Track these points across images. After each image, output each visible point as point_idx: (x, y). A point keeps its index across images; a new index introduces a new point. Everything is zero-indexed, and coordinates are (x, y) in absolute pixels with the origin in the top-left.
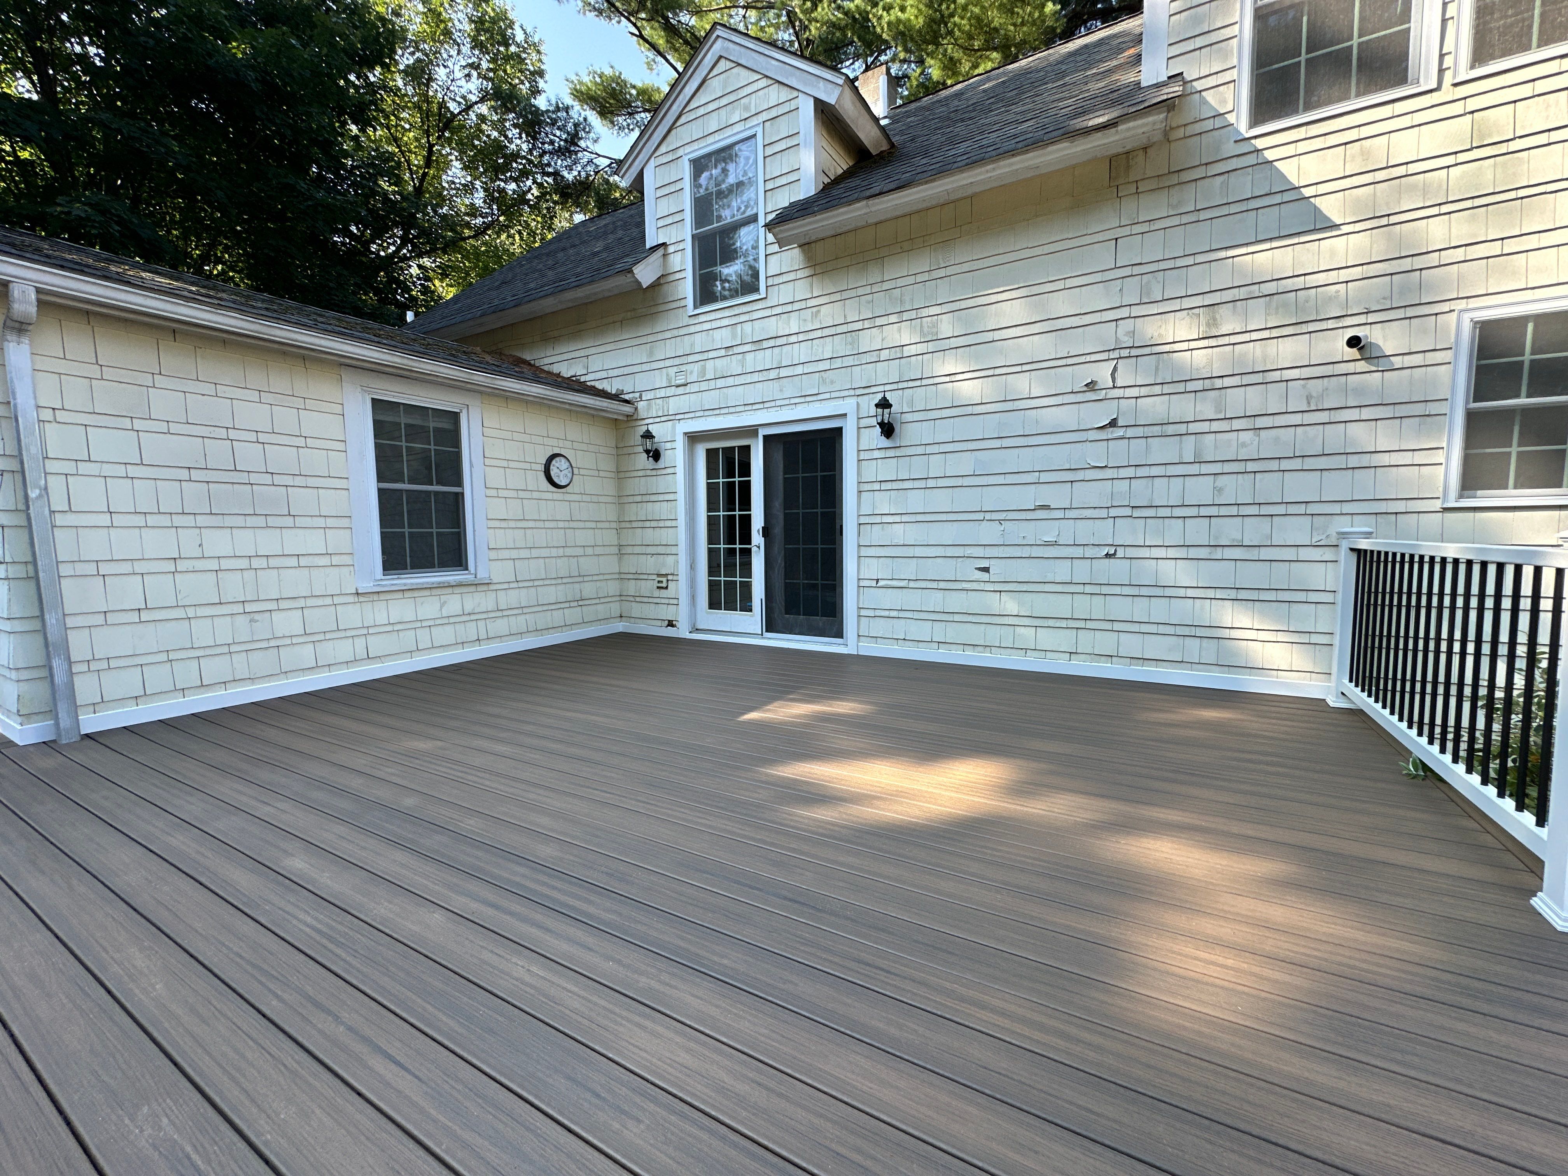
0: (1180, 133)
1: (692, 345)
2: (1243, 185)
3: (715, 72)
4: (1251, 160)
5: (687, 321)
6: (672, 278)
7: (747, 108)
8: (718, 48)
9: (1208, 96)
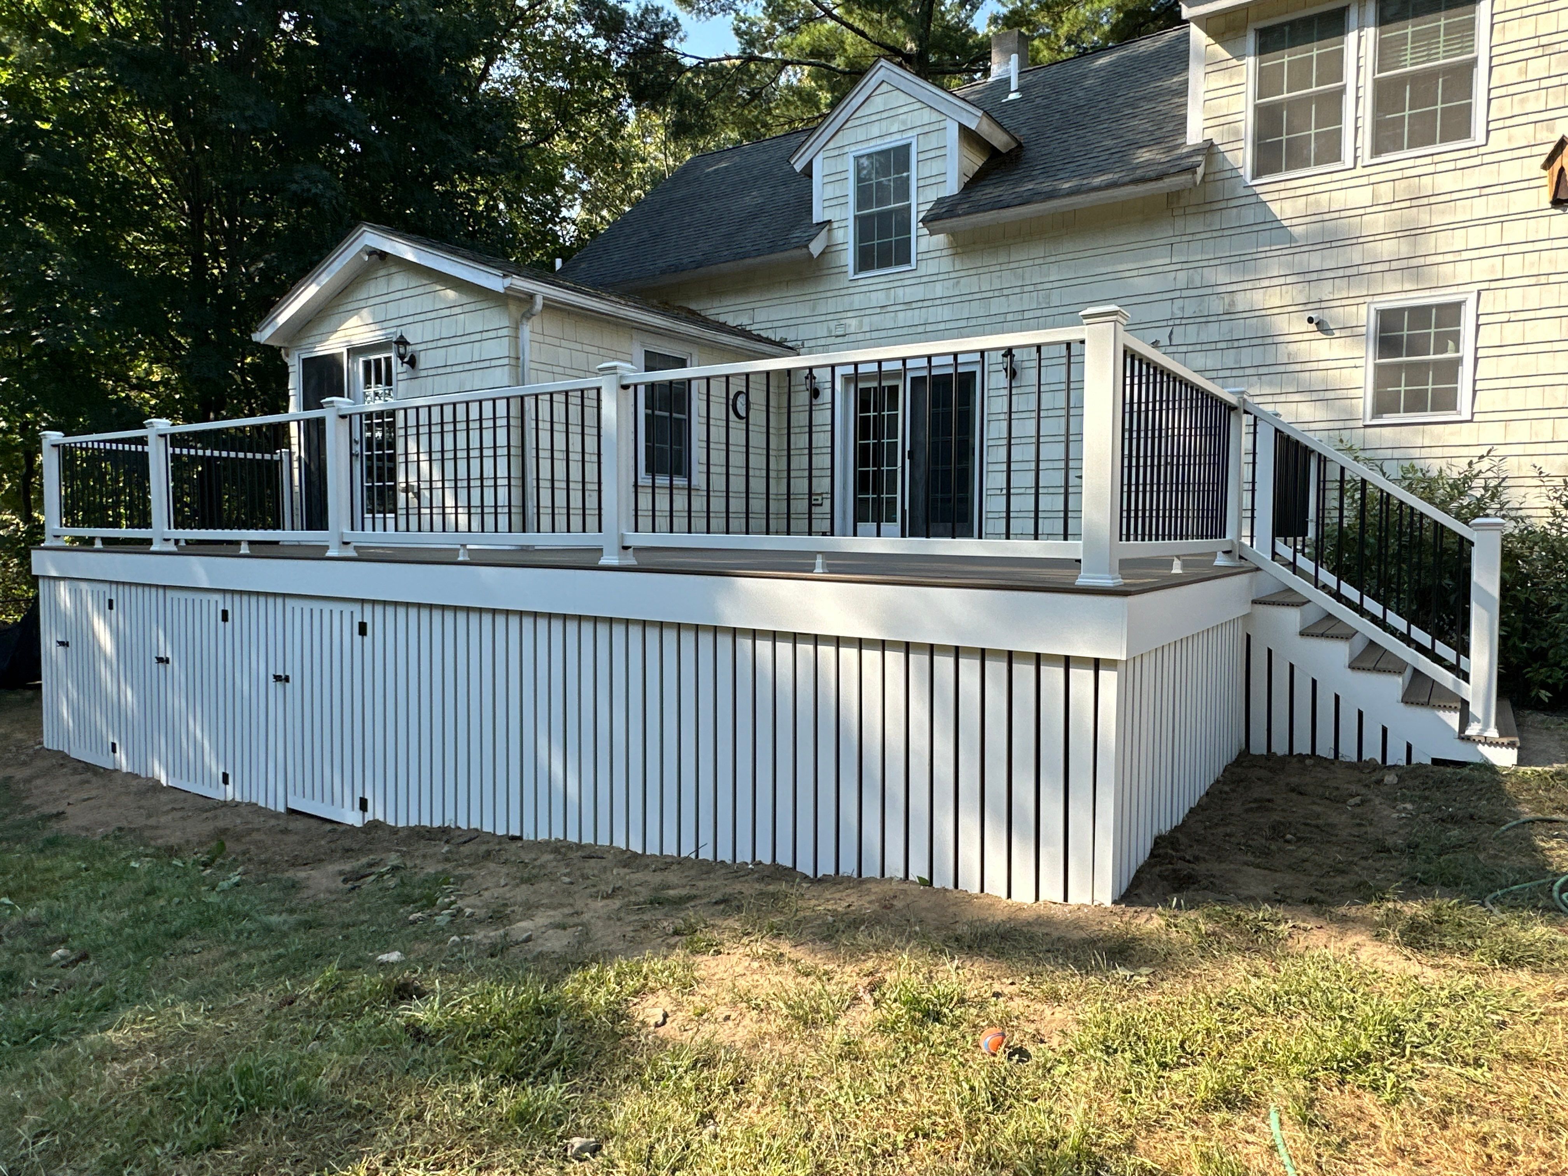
0: (1211, 177)
1: (852, 303)
2: (1250, 216)
3: (877, 92)
4: (1253, 199)
5: (846, 285)
6: (834, 249)
7: (904, 122)
8: (881, 75)
9: (1228, 155)
